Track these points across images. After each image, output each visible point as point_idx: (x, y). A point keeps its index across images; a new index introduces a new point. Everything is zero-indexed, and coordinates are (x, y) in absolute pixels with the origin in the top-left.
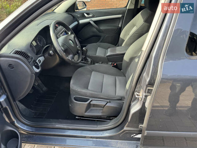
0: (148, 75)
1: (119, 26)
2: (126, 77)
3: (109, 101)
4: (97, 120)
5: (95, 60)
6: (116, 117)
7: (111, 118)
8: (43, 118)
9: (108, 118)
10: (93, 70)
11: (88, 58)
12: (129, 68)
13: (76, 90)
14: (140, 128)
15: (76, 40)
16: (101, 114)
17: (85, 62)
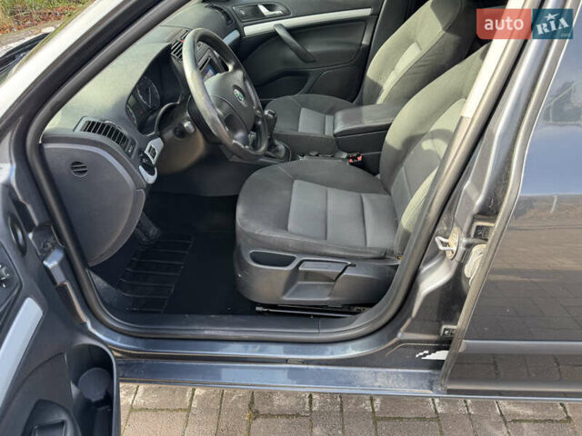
0: (479, 187)
1: (363, 42)
2: (390, 194)
3: (349, 263)
4: (315, 316)
5: (298, 147)
6: (371, 305)
7: (355, 309)
8: (159, 312)
9: (347, 310)
10: (296, 177)
11: (276, 142)
12: (403, 168)
13: (257, 232)
14: (444, 334)
15: (249, 87)
16: (327, 299)
17: (270, 153)
